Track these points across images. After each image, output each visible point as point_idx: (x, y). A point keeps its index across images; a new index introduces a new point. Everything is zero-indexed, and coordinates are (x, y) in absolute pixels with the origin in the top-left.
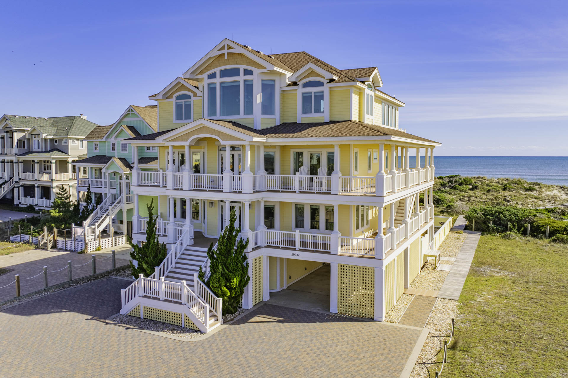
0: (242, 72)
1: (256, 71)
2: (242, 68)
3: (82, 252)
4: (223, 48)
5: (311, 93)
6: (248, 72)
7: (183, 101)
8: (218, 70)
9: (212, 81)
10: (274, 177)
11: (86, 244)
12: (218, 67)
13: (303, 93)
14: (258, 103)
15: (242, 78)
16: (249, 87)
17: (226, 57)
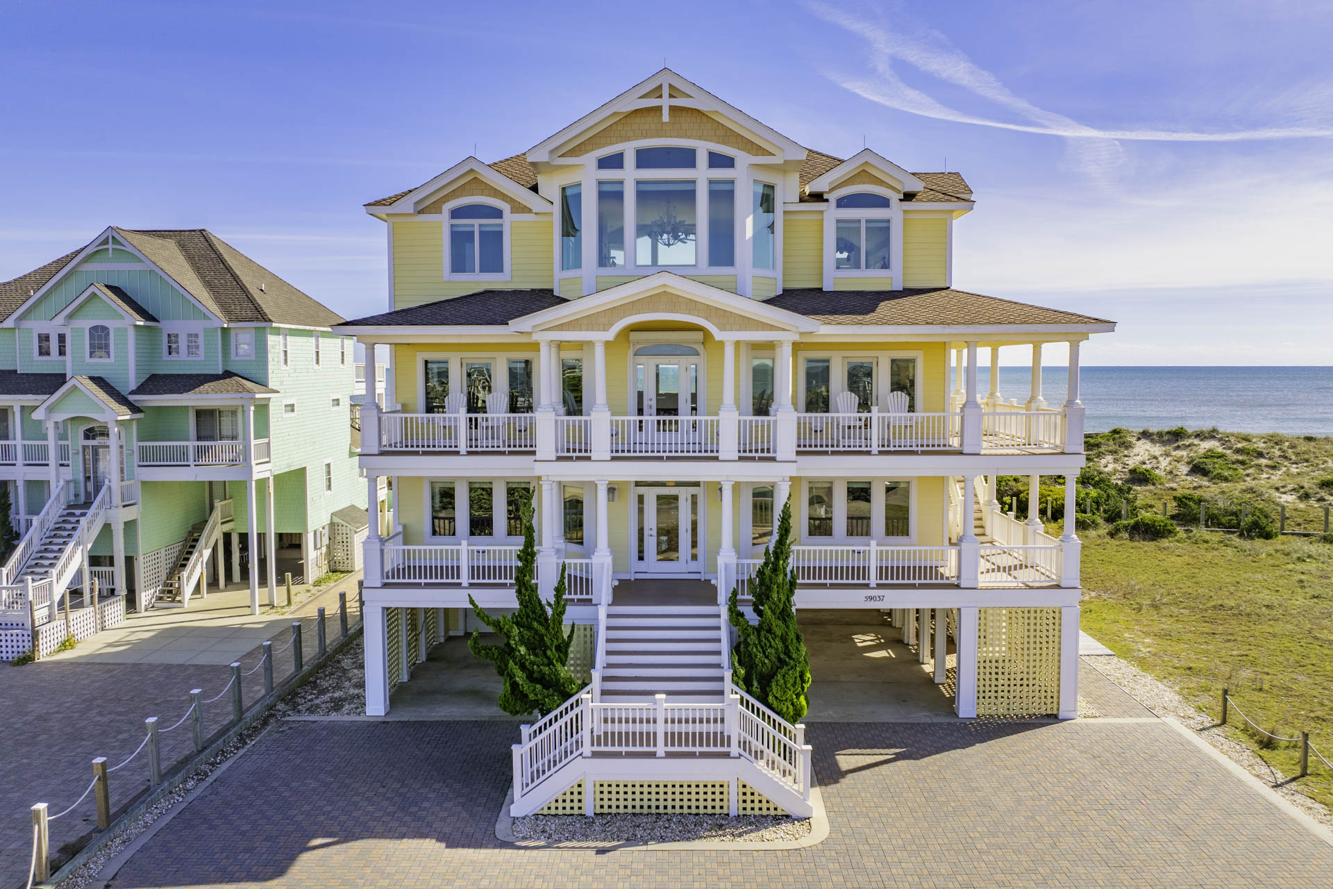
0: (702, 159)
1: (743, 159)
2: (703, 148)
3: (26, 660)
4: (657, 92)
5: (859, 221)
6: (718, 161)
7: (476, 224)
8: (629, 149)
9: (610, 174)
10: (827, 418)
11: (35, 635)
12: (629, 139)
13: (838, 221)
14: (747, 238)
15: (702, 175)
16: (723, 195)
17: (666, 117)
